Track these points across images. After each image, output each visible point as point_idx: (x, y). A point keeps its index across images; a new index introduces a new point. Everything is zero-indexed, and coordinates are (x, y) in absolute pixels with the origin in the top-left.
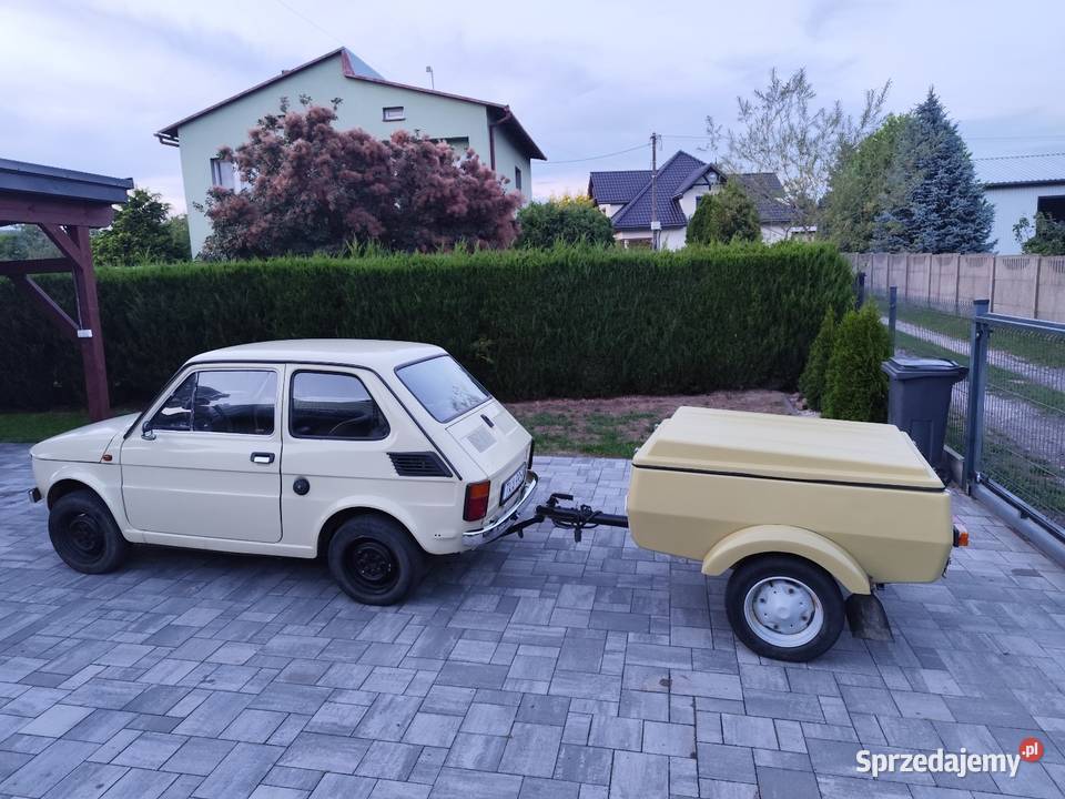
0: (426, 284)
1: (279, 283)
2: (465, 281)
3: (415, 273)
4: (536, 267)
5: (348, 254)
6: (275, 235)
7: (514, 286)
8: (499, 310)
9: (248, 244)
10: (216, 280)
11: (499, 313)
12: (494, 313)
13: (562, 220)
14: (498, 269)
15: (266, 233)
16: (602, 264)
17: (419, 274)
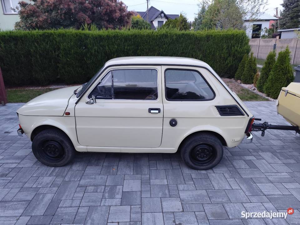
0: (119, 41)
1: (61, 39)
2: (133, 40)
3: (114, 36)
4: (157, 36)
5: (83, 29)
6: (49, 22)
7: (150, 42)
8: (144, 51)
9: (38, 25)
10: (35, 37)
11: (144, 52)
12: (142, 52)
13: (137, 23)
14: (144, 36)
15: (46, 20)
16: (179, 35)
17: (116, 37)
